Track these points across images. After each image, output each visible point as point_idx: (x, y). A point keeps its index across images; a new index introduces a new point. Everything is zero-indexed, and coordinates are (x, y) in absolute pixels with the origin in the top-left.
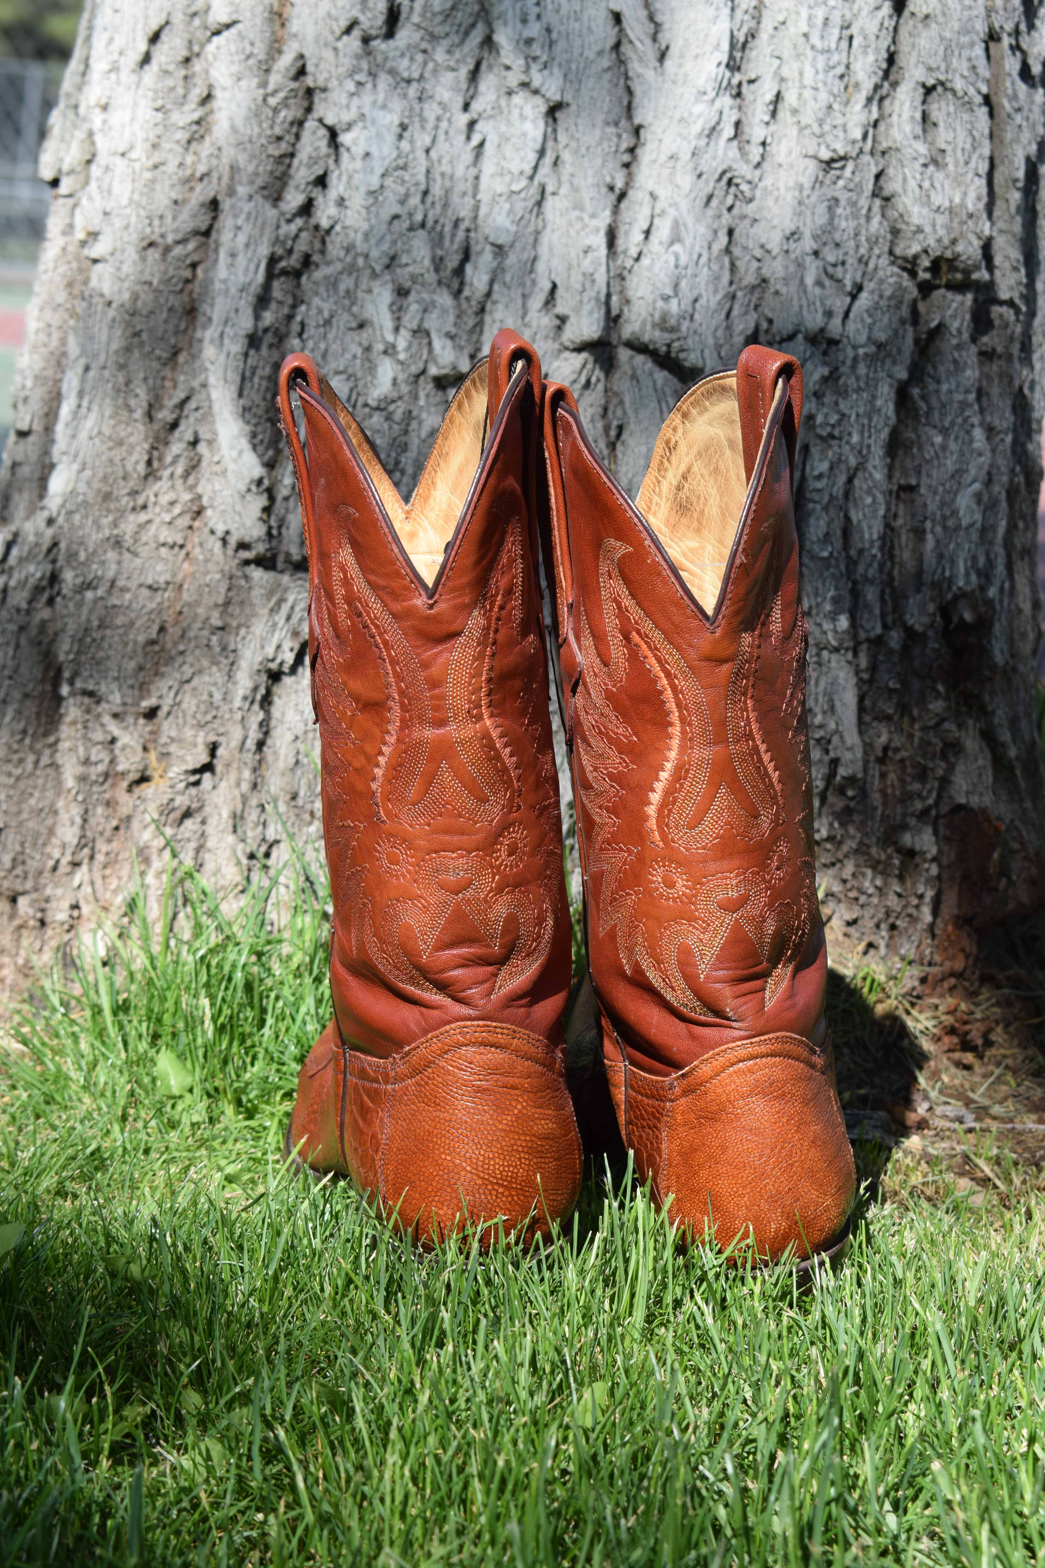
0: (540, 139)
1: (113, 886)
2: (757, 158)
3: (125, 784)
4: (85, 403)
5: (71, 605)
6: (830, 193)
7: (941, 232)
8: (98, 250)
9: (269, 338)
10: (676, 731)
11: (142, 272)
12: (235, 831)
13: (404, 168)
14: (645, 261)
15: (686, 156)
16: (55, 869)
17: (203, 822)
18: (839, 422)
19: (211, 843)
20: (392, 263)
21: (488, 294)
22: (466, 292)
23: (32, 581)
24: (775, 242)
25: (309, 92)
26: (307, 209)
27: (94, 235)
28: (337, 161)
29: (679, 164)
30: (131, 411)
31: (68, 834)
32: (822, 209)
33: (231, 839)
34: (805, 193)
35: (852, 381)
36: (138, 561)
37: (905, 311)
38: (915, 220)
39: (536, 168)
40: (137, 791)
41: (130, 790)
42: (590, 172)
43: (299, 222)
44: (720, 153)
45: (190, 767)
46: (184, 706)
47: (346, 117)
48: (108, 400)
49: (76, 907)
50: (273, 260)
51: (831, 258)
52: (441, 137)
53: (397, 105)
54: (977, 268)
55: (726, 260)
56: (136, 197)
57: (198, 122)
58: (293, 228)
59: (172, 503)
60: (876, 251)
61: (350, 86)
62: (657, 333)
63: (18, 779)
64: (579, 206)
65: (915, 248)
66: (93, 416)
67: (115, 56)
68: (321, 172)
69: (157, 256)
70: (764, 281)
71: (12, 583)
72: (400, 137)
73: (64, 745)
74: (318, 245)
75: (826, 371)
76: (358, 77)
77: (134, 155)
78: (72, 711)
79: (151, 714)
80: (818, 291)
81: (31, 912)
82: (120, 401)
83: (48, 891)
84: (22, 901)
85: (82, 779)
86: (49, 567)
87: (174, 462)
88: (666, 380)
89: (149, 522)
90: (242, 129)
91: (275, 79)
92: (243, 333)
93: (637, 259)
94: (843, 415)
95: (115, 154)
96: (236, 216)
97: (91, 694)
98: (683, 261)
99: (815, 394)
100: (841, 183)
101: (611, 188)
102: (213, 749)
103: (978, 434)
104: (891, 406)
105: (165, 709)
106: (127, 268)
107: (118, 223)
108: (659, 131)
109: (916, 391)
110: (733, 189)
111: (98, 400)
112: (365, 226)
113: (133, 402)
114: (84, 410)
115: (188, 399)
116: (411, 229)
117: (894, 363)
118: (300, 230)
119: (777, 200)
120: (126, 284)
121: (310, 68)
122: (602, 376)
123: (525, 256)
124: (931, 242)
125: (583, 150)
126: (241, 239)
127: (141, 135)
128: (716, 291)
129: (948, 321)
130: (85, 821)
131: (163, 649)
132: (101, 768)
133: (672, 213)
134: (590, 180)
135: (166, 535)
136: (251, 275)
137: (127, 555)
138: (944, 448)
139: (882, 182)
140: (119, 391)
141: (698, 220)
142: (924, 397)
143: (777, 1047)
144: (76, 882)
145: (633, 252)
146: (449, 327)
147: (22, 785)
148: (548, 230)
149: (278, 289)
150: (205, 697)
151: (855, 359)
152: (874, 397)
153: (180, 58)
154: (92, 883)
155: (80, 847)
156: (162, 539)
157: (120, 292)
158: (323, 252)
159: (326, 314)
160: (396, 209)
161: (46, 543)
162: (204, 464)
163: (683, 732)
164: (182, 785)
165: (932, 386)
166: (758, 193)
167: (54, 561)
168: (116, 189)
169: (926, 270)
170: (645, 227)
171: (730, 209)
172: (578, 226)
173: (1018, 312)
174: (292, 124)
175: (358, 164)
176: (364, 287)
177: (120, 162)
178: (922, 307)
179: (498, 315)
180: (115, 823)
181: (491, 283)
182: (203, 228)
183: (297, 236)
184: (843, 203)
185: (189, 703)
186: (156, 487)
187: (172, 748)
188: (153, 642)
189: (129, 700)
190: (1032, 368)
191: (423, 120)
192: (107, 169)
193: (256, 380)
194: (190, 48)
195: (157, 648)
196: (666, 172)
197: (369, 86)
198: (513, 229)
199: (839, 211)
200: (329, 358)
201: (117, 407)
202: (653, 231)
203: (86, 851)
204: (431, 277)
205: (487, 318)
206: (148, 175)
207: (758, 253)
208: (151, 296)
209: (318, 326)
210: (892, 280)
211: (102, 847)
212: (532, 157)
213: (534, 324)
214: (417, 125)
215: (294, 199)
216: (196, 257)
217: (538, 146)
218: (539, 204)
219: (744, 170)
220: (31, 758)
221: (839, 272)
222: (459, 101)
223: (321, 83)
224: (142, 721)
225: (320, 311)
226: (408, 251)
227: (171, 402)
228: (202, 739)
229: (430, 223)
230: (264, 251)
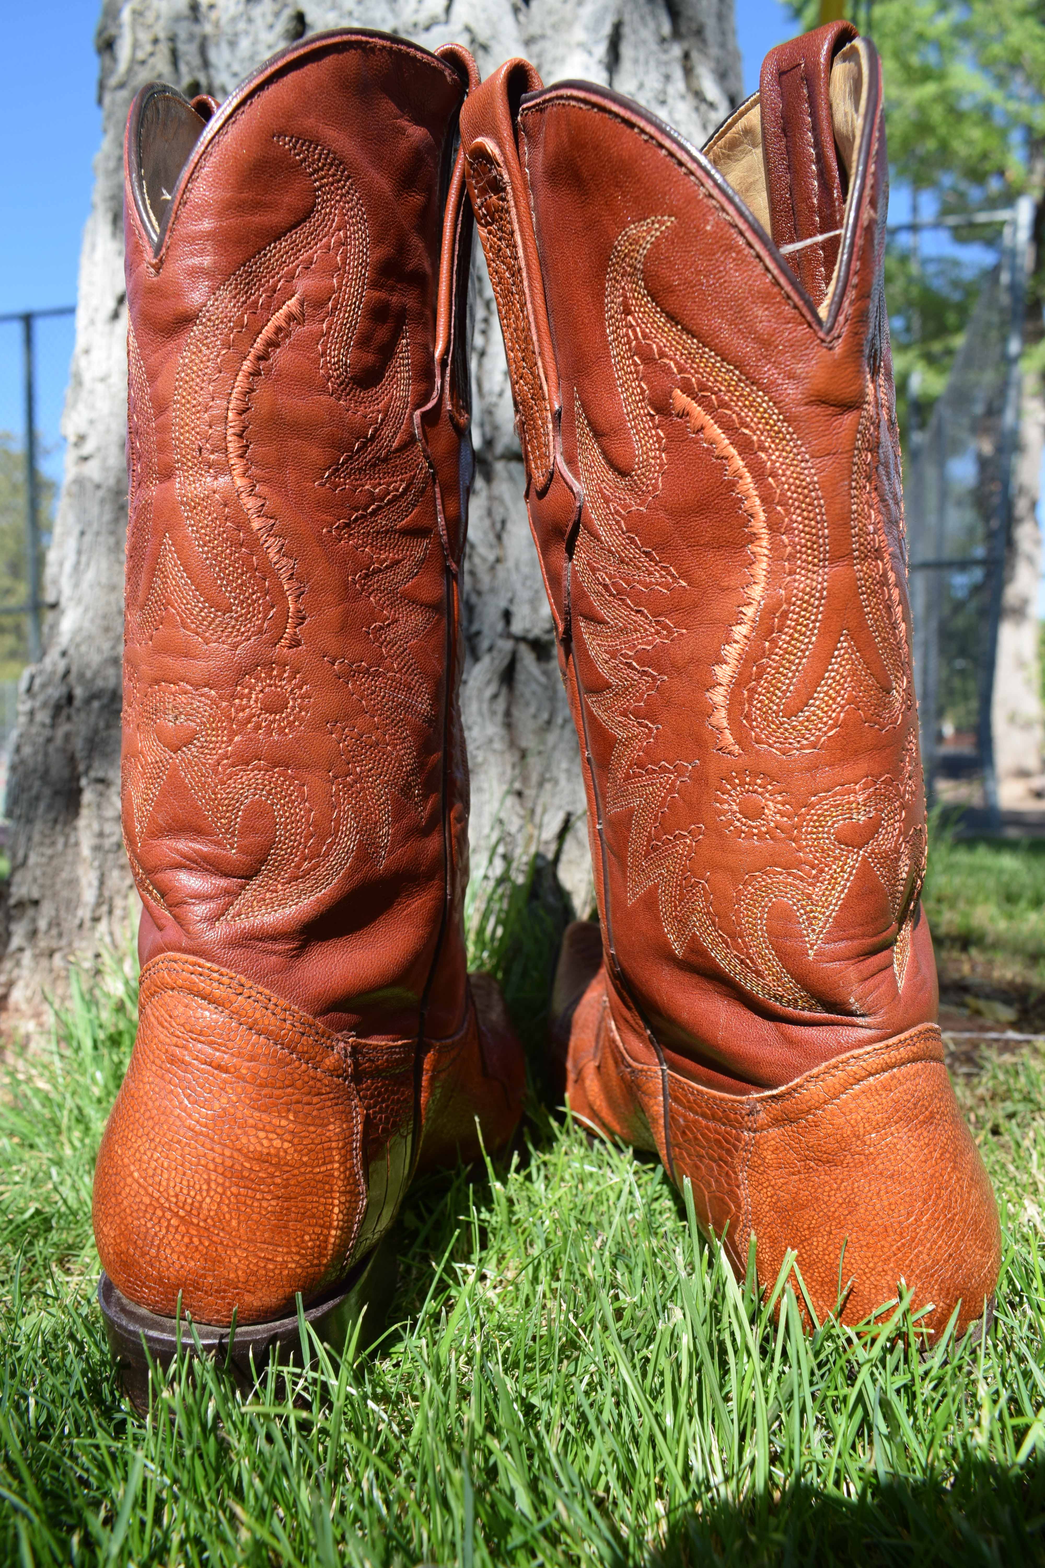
4: (84, 559)
5: (82, 714)
8: (88, 448)
10: (762, 547)
16: (81, 926)
23: (52, 702)
31: (89, 895)
49: (98, 956)
63: (51, 858)
71: (38, 705)
73: (83, 826)
78: (88, 797)
83: (76, 946)
84: (57, 957)
85: (97, 848)
86: (65, 688)
97: (101, 781)
130: (102, 883)
143: (919, 1047)
144: (98, 935)
147: (55, 862)
154: (111, 934)
155: (98, 904)
161: (61, 671)
163: (775, 547)
167: (68, 683)
203: (105, 908)
220: (62, 839)
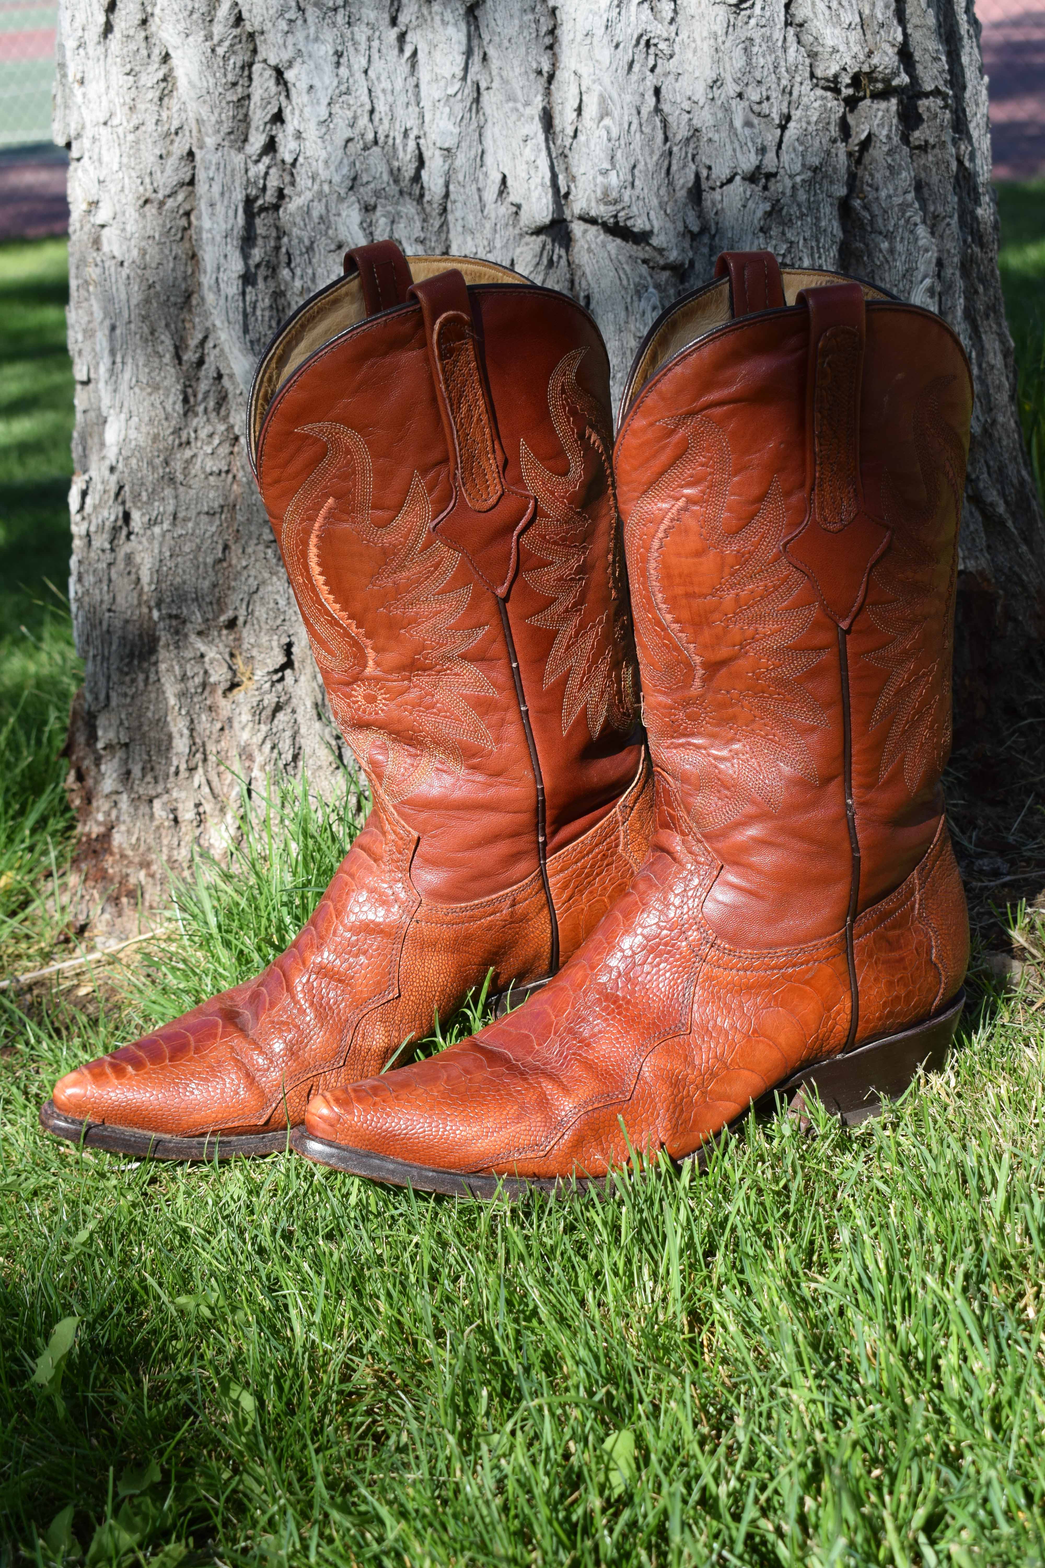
0: (464, 40)
1: (227, 782)
2: (670, 14)
3: (220, 692)
4: (119, 359)
5: (144, 540)
6: (743, 34)
7: (856, 49)
8: (101, 216)
9: (262, 272)
11: (144, 227)
12: (320, 717)
13: (348, 92)
14: (582, 138)
15: (600, 31)
16: (177, 774)
17: (294, 711)
18: (789, 251)
19: (303, 730)
20: (354, 183)
21: (447, 195)
22: (427, 198)
23: (109, 524)
24: (700, 93)
25: (251, 36)
26: (271, 146)
27: (94, 204)
28: (288, 96)
29: (596, 40)
30: (161, 357)
31: (181, 745)
32: (738, 52)
33: (317, 725)
34: (720, 40)
35: (794, 210)
36: (192, 492)
37: (834, 131)
38: (829, 42)
39: (466, 69)
40: (230, 696)
41: (225, 694)
42: (516, 63)
43: (266, 160)
44: (633, 19)
45: (271, 669)
46: (257, 614)
47: (286, 55)
48: (139, 351)
49: (199, 805)
50: (249, 202)
51: (755, 97)
52: (375, 56)
53: (328, 35)
54: (896, 74)
55: (657, 120)
56: (125, 160)
57: (164, 80)
58: (262, 167)
59: (211, 436)
60: (798, 79)
61: (283, 25)
62: (602, 208)
64: (511, 98)
65: (834, 69)
66: (129, 368)
67: (80, 33)
68: (276, 110)
69: (154, 211)
70: (696, 130)
71: (93, 529)
72: (338, 64)
73: (163, 667)
74: (287, 179)
75: (767, 207)
76: (287, 16)
77: (115, 121)
78: (163, 635)
79: (232, 624)
80: (747, 131)
81: (164, 814)
82: (150, 350)
83: (175, 794)
84: (157, 804)
85: (183, 694)
86: (121, 509)
87: (205, 398)
88: (619, 248)
89: (194, 456)
90: (199, 84)
91: (218, 30)
92: (235, 275)
93: (575, 136)
94: (792, 243)
95: (97, 124)
96: (207, 169)
97: (176, 617)
98: (615, 134)
99: (762, 229)
100: (753, 22)
101: (540, 73)
102: (288, 649)
103: (922, 231)
104: (836, 224)
105: (241, 620)
106: (131, 228)
107: (113, 188)
108: (572, 10)
109: (857, 203)
110: (652, 50)
111: (130, 352)
112: (323, 155)
113: (160, 349)
114: (119, 365)
115: (206, 338)
116: (366, 148)
117: (832, 182)
118: (269, 167)
119: (695, 51)
120: (133, 242)
121: (245, 15)
122: (563, 252)
123: (473, 153)
124: (848, 60)
125: (506, 43)
126: (216, 189)
127: (118, 101)
128: (652, 153)
129: (875, 130)
130: (192, 730)
131: (230, 565)
132: (198, 680)
133: (597, 88)
134: (517, 70)
135: (211, 465)
136: (231, 221)
137: (181, 489)
138: (892, 251)
139: (792, 10)
140: (147, 340)
141: (622, 89)
142: (866, 207)
144: (196, 785)
145: (570, 131)
146: (417, 233)
147: (138, 702)
148: (490, 124)
149: (261, 225)
150: (272, 605)
151: (794, 187)
152: (818, 219)
153: (137, 22)
154: (209, 783)
155: (192, 754)
156: (208, 470)
157: (129, 250)
158: (293, 184)
159: (307, 242)
160: (348, 133)
161: (113, 488)
162: (230, 396)
164: (268, 685)
165: (872, 195)
166: (677, 48)
167: (123, 503)
168: (106, 158)
169: (848, 86)
170: (576, 106)
171: (652, 70)
172: (514, 117)
173: (945, 97)
174: (243, 68)
175: (305, 98)
176: (334, 211)
177: (104, 131)
178: (850, 119)
179: (459, 214)
180: (219, 726)
181: (447, 186)
182: (187, 180)
183: (267, 174)
184: (757, 41)
185: (260, 612)
186: (195, 422)
187: (254, 653)
188: (220, 561)
189: (210, 616)
190: (970, 138)
191: (355, 43)
192: (94, 140)
193: (259, 313)
194: (144, 10)
195: (225, 565)
196: (584, 50)
197: (300, 22)
198: (456, 130)
199: (755, 49)
200: (318, 281)
201: (148, 356)
202: (584, 108)
203: (199, 756)
204: (393, 189)
205: (450, 217)
206: (131, 137)
207: (686, 105)
208: (157, 248)
209: (301, 254)
210: (816, 105)
211: (211, 748)
212: (460, 60)
213: (493, 216)
214: (351, 49)
215: (257, 141)
216: (187, 207)
217: (463, 48)
218: (477, 100)
219: (659, 30)
220: (141, 677)
221: (765, 108)
222: (386, 17)
223: (257, 27)
224: (225, 632)
225: (301, 240)
226: (367, 170)
227: (193, 343)
228: (276, 644)
229: (381, 140)
230: (239, 196)
